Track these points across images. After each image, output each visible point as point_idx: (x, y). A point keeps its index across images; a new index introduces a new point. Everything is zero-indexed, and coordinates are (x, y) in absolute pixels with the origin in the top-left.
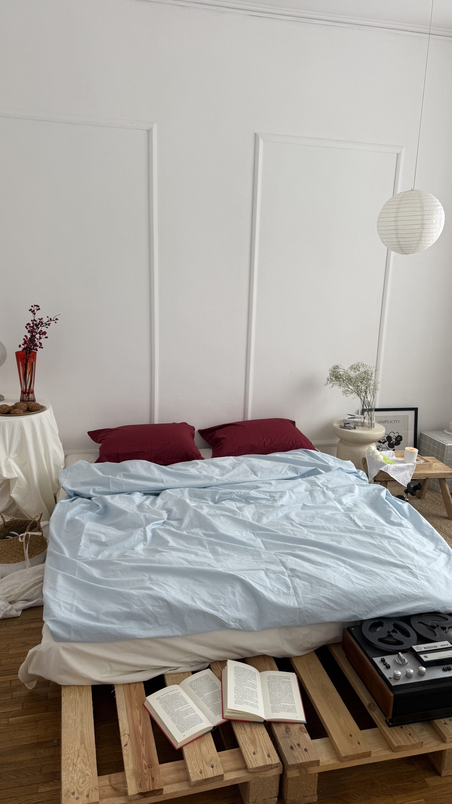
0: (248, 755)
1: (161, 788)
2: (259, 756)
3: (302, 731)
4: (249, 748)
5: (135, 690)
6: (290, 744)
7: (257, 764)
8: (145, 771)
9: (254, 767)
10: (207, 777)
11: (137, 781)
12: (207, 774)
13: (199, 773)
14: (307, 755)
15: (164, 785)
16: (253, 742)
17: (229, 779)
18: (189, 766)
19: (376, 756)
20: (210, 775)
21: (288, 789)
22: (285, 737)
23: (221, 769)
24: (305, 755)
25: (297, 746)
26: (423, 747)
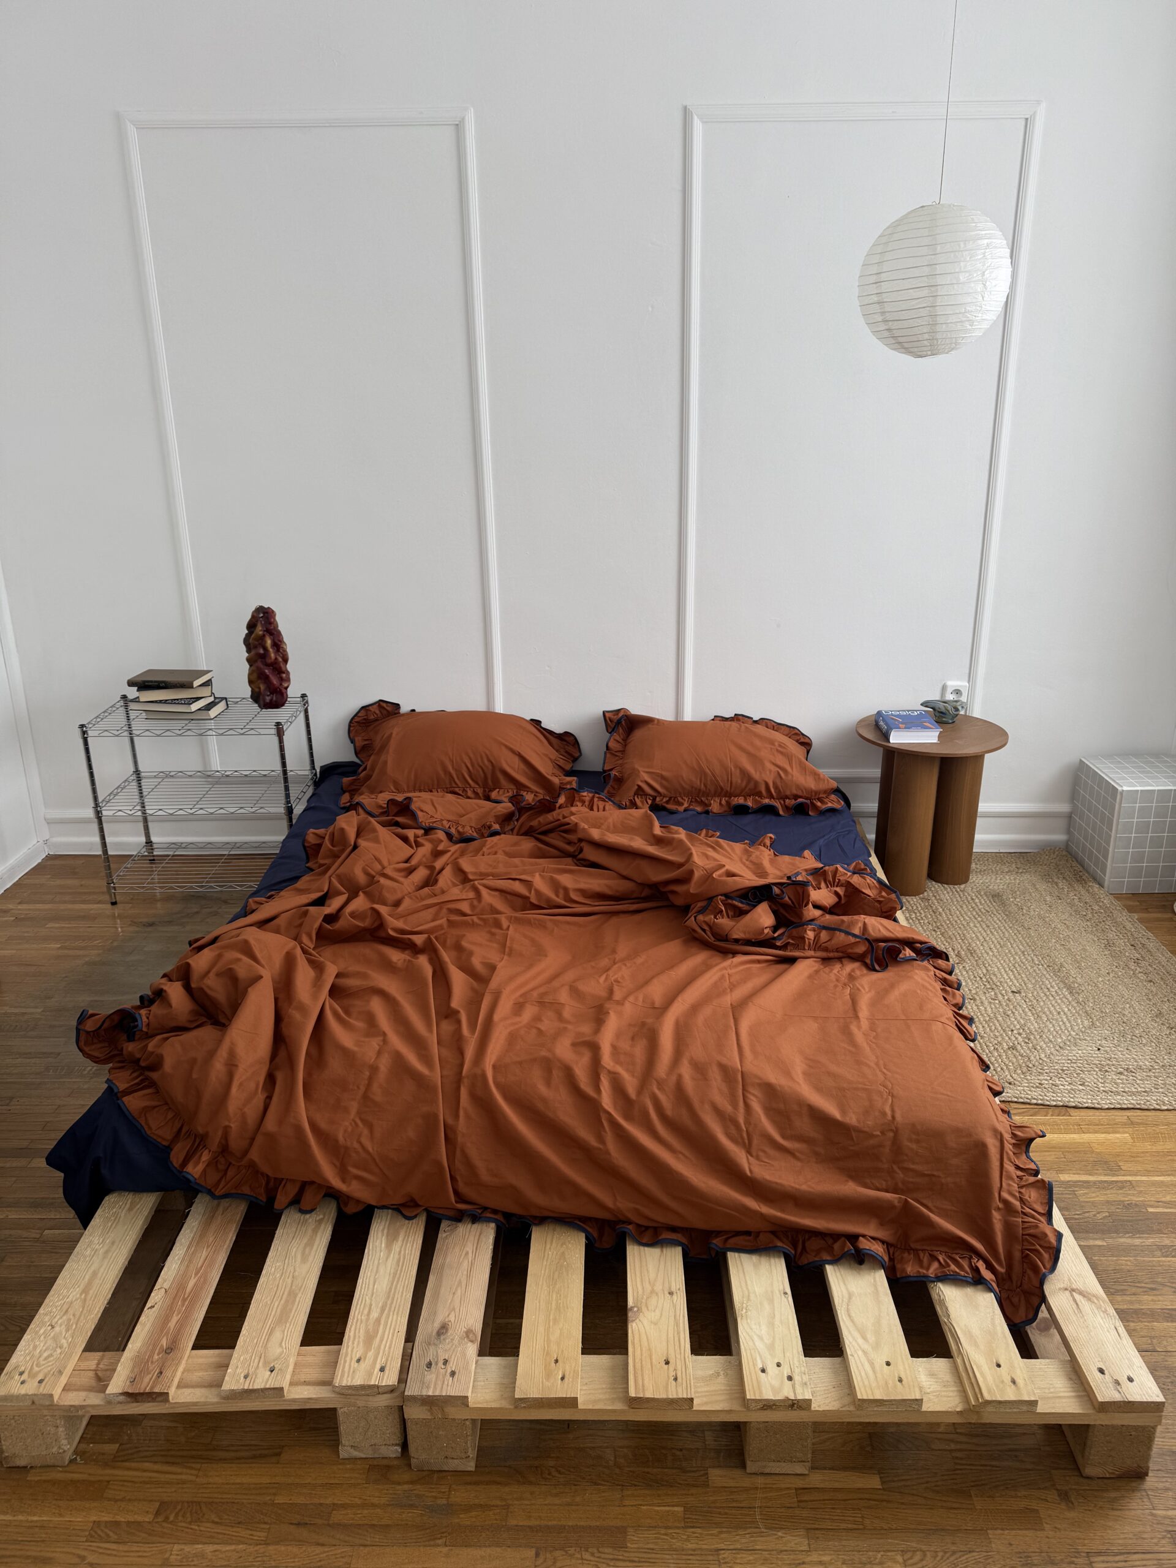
0: (345, 1362)
1: (165, 1391)
2: (363, 1365)
3: (468, 1337)
4: (355, 1350)
5: (223, 1212)
6: (430, 1356)
7: (352, 1381)
8: (156, 1357)
9: (344, 1384)
10: (251, 1388)
11: (132, 1371)
12: (254, 1382)
13: (242, 1378)
14: (450, 1383)
15: (178, 1387)
16: (369, 1339)
17: (297, 1397)
18: (233, 1361)
19: (590, 1407)
20: (259, 1384)
21: (409, 1437)
22: (430, 1344)
23: (288, 1377)
24: (446, 1383)
25: (441, 1364)
26: (694, 1409)
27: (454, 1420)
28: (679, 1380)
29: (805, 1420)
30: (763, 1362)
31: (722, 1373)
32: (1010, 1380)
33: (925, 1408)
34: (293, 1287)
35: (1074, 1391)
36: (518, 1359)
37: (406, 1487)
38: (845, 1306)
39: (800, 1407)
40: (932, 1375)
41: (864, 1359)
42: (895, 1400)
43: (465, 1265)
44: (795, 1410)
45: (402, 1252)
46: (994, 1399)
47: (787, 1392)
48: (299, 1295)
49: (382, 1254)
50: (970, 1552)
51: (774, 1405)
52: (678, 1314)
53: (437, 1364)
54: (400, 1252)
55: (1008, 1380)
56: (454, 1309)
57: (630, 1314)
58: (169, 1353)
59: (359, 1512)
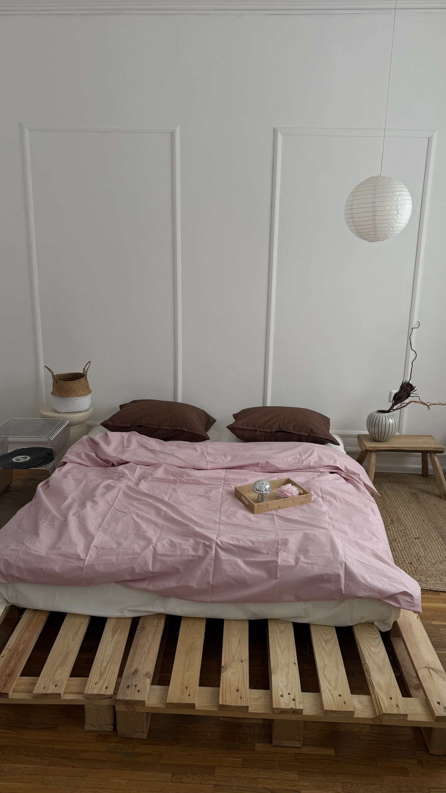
0: (90, 683)
1: (7, 692)
2: (98, 686)
3: (146, 675)
4: (95, 679)
5: (37, 618)
6: (129, 683)
7: (92, 692)
8: (3, 678)
9: (88, 693)
10: (46, 693)
12: (48, 690)
13: (42, 688)
14: (137, 695)
15: (13, 692)
16: (101, 675)
17: (67, 698)
18: (39, 681)
19: (201, 709)
20: (50, 691)
21: (117, 721)
22: (129, 678)
23: (63, 689)
24: (135, 695)
25: (133, 687)
26: (249, 712)
27: (138, 712)
28: (243, 698)
29: (300, 720)
30: (282, 692)
31: (263, 697)
32: (396, 705)
33: (356, 716)
34: (68, 651)
35: (426, 712)
36: (169, 687)
37: (115, 744)
38: (322, 670)
39: (298, 712)
40: (360, 702)
41: (329, 693)
42: (341, 711)
43: (148, 645)
44: (295, 714)
45: (119, 638)
46: (387, 713)
47: (292, 705)
48: (71, 654)
49: (109, 639)
50: (374, 784)
51: (286, 711)
52: (244, 670)
53: (132, 686)
54: (118, 638)
55: (395, 705)
56: (141, 664)
57: (222, 669)
58: (9, 677)
59: (92, 754)
